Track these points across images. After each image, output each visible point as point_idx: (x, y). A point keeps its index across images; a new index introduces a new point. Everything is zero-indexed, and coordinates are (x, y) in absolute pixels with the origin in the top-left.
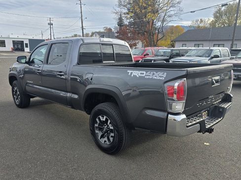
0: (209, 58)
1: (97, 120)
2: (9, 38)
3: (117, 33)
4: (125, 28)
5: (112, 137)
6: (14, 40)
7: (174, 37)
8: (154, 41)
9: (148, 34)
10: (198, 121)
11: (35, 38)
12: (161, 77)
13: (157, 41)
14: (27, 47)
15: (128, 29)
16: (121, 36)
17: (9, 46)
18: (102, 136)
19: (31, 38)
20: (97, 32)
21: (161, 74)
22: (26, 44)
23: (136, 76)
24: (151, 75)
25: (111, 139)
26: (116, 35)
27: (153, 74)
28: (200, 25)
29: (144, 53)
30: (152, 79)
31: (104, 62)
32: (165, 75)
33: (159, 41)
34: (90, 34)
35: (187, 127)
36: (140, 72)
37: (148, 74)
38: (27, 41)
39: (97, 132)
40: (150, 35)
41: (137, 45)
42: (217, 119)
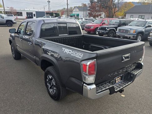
0: (144, 27)
1: (48, 77)
2: (24, 10)
3: (89, 7)
4: (94, 4)
5: (55, 90)
6: (27, 12)
7: (126, 10)
8: (112, 13)
9: (109, 8)
10: (108, 88)
11: (39, 11)
12: (80, 56)
13: (115, 13)
14: (34, 16)
15: (96, 5)
16: (91, 9)
17: (25, 16)
18: (50, 88)
19: (37, 11)
20: (77, 7)
21: (80, 54)
22: (34, 15)
23: (66, 53)
24: (74, 53)
25: (55, 91)
26: (88, 8)
27: (76, 53)
28: (145, 2)
29: (102, 22)
30: (75, 56)
31: (59, 35)
32: (82, 56)
33: (116, 13)
34: (73, 8)
35: (97, 93)
36: (69, 50)
37: (73, 53)
38: (34, 13)
39: (48, 84)
40: (110, 9)
41: (102, 15)
42: (127, 83)
